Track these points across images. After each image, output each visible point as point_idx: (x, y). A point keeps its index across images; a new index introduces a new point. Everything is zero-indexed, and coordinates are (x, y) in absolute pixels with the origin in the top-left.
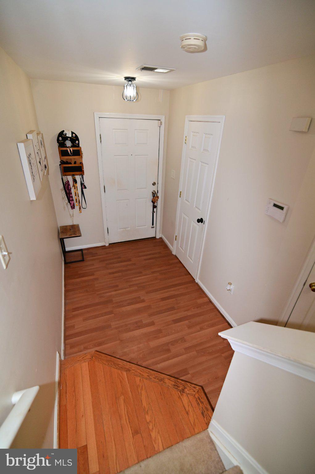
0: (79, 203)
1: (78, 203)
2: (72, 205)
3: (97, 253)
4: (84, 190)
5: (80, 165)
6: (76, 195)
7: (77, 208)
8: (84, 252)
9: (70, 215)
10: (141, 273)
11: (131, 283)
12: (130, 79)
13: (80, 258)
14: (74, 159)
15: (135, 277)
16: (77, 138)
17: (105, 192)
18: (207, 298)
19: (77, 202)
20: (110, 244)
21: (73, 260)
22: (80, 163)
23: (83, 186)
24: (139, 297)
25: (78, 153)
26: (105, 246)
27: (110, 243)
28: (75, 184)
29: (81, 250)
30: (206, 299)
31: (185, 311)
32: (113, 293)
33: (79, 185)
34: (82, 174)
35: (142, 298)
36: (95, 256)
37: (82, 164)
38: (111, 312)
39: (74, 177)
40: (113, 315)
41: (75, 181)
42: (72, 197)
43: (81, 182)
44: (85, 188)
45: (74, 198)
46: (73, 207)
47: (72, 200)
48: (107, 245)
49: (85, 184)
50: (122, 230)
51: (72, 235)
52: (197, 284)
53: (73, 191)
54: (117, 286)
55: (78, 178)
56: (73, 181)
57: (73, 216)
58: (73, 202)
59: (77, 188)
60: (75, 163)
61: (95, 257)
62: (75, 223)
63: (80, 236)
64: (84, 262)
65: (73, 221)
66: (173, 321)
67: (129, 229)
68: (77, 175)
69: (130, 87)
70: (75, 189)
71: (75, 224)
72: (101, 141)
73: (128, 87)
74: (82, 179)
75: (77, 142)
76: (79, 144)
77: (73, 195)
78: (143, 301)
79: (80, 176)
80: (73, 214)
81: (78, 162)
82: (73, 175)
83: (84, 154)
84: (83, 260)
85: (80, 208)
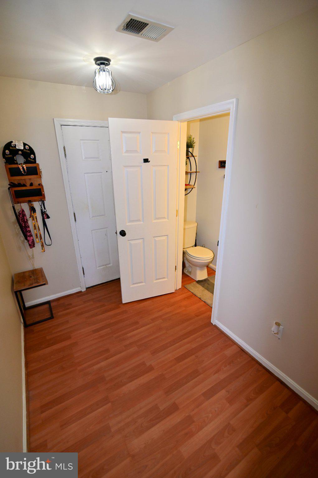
0: (41, 238)
1: (39, 239)
2: (30, 242)
3: (71, 304)
4: (46, 220)
5: (40, 187)
6: (35, 229)
7: (38, 246)
8: (53, 304)
9: (29, 257)
10: (137, 323)
11: (128, 342)
12: (102, 61)
13: (48, 315)
14: (30, 179)
15: (131, 331)
16: (32, 151)
17: (75, 220)
18: (235, 345)
19: (37, 238)
20: (87, 288)
21: (37, 320)
22: (39, 184)
23: (45, 216)
24: (143, 364)
25: (35, 171)
26: (81, 292)
27: (87, 286)
28: (34, 213)
29: (48, 303)
30: (234, 347)
31: (215, 374)
32: (103, 364)
33: (38, 214)
34: (42, 200)
35: (148, 364)
36: (68, 309)
37: (42, 185)
38: (106, 400)
39: (32, 204)
40: (110, 404)
41: (33, 210)
42: (30, 231)
43: (42, 210)
44: (48, 217)
45: (33, 232)
46: (32, 245)
47: (30, 235)
48: (84, 290)
49: (48, 213)
50: (101, 267)
51: (32, 284)
52: (216, 327)
53: (30, 223)
54: (107, 350)
55: (37, 205)
56: (30, 209)
57: (33, 257)
58: (32, 238)
59: (36, 219)
60: (31, 184)
61: (68, 311)
62: (37, 266)
63: (45, 284)
64: (53, 319)
65: (33, 265)
66: (204, 394)
67: (111, 265)
68: (35, 201)
69: (104, 72)
70: (33, 219)
71: (36, 268)
72: (65, 155)
73: (101, 72)
74: (42, 206)
75: (32, 156)
76: (35, 158)
77: (31, 228)
78: (151, 369)
79: (40, 202)
80: (33, 255)
81: (36, 183)
82: (30, 202)
83: (43, 173)
84: (52, 317)
85: (42, 246)
